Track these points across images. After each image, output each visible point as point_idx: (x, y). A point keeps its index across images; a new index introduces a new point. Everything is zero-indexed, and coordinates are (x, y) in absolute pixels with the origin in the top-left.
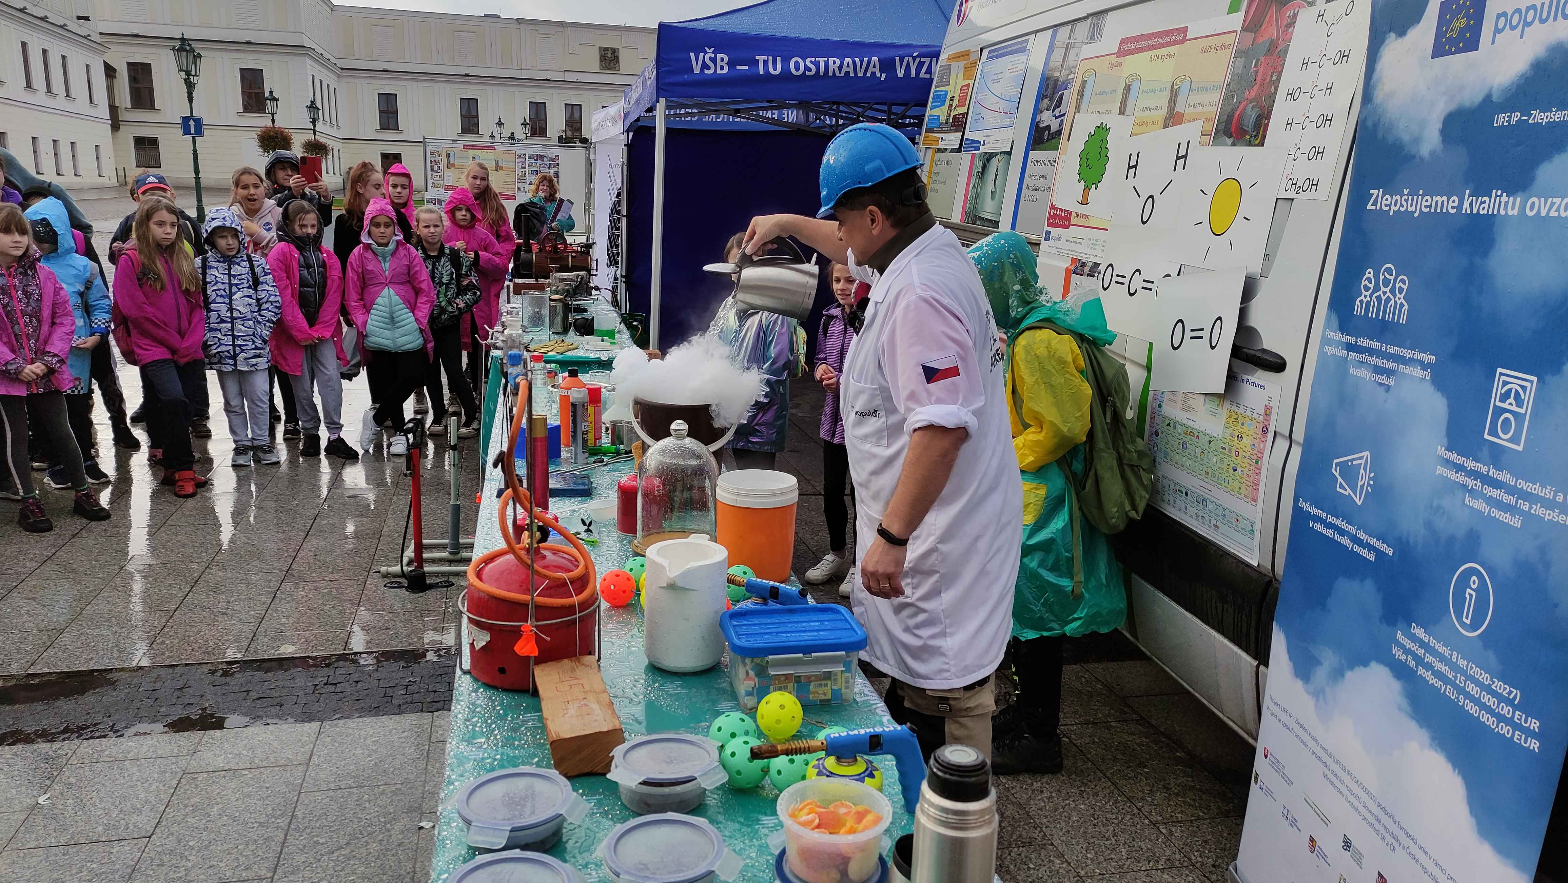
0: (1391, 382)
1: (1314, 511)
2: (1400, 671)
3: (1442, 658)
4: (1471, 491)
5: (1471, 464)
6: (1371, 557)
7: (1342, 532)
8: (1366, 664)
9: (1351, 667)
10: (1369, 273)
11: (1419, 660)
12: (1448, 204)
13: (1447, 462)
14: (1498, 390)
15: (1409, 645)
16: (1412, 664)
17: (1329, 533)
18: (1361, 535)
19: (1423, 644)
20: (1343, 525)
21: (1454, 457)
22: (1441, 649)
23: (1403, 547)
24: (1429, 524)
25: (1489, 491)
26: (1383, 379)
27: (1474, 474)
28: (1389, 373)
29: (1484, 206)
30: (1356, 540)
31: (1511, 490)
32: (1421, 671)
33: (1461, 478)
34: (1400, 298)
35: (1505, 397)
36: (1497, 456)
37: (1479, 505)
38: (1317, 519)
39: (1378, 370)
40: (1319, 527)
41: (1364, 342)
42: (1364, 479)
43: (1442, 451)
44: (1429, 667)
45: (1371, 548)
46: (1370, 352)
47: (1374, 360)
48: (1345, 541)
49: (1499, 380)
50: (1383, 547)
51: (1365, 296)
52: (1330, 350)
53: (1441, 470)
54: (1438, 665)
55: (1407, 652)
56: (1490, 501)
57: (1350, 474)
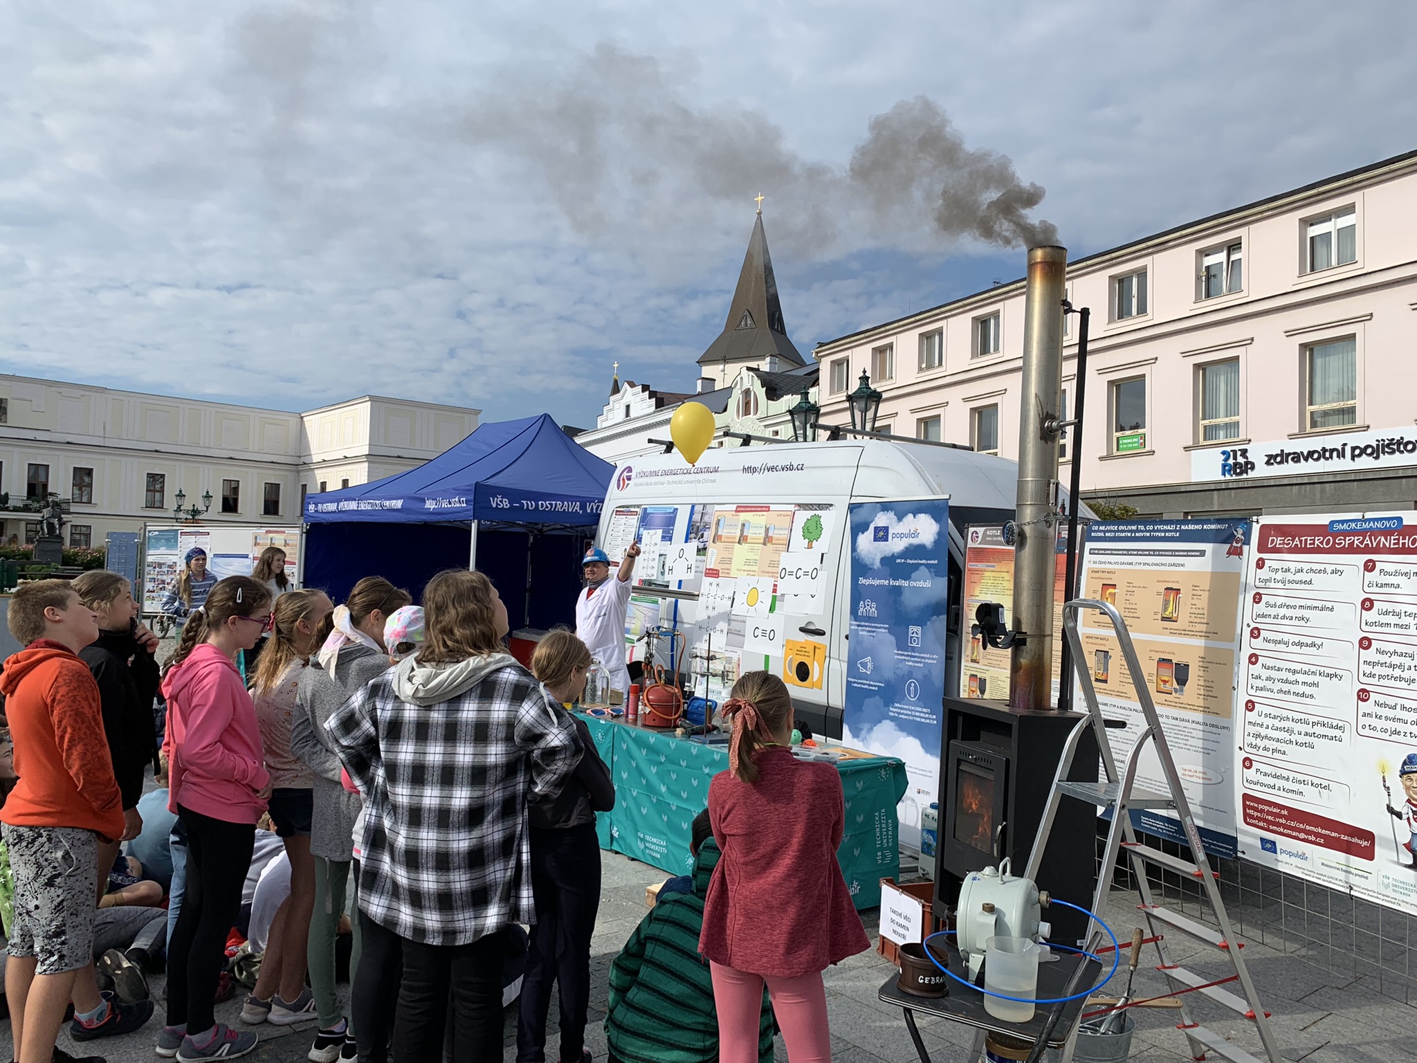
0: (874, 634)
1: (853, 680)
2: (893, 719)
3: (906, 709)
4: (907, 661)
5: (906, 653)
6: (876, 689)
7: (864, 684)
8: (881, 722)
9: (875, 725)
10: (862, 602)
11: (899, 713)
12: (886, 583)
13: (898, 654)
14: (910, 632)
15: (895, 710)
16: (896, 715)
17: (859, 686)
18: (871, 683)
19: (899, 708)
20: (865, 682)
21: (900, 652)
22: (905, 707)
23: (887, 683)
24: (895, 673)
25: (912, 659)
26: (871, 634)
27: (908, 656)
28: (874, 632)
29: (897, 583)
30: (869, 685)
31: (919, 657)
32: (900, 716)
33: (903, 657)
34: (874, 609)
35: (913, 633)
36: (913, 649)
37: (911, 663)
38: (854, 682)
39: (869, 631)
40: (855, 685)
41: (863, 623)
42: (869, 665)
43: (896, 651)
44: (902, 714)
45: (875, 686)
46: (866, 626)
47: (867, 629)
48: (866, 687)
49: (910, 630)
50: (880, 684)
51: (861, 610)
52: (853, 627)
53: (896, 657)
54: (905, 712)
55: (894, 712)
56: (913, 662)
57: (864, 665)
